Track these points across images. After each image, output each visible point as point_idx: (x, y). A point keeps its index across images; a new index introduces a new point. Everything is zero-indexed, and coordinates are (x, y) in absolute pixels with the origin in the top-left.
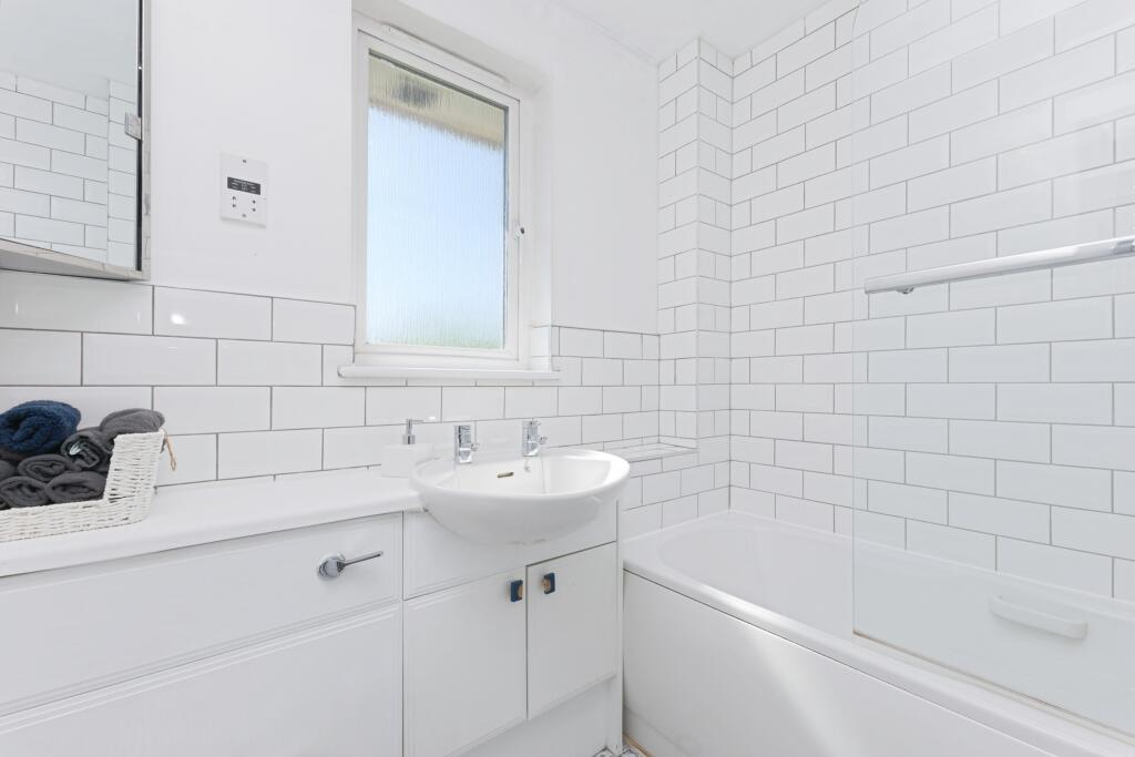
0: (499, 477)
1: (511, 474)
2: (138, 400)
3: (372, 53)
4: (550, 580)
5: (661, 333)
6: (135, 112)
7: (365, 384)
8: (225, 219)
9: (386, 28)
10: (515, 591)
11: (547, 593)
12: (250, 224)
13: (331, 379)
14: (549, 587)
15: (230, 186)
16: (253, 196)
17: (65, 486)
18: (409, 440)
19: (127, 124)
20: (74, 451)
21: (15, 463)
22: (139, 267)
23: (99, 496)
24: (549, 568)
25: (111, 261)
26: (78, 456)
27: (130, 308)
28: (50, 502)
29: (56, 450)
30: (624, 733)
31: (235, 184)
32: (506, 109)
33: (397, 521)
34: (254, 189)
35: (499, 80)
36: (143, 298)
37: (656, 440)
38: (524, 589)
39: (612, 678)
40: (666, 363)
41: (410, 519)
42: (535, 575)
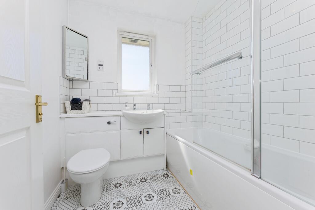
0: (141, 113)
1: (143, 113)
2: (88, 98)
3: (122, 37)
4: (148, 132)
5: (186, 85)
6: (86, 57)
7: (120, 96)
8: (98, 71)
9: (124, 33)
10: (140, 132)
11: (147, 134)
12: (102, 71)
13: (114, 95)
16: (102, 67)
17: (78, 108)
18: (126, 106)
19: (86, 59)
20: (79, 104)
21: (74, 105)
22: (87, 79)
23: (81, 110)
24: (147, 130)
26: (79, 105)
27: (86, 85)
28: (76, 110)
29: (77, 104)
31: (100, 65)
32: (149, 41)
33: (119, 117)
34: (102, 65)
35: (147, 36)
36: (88, 83)
37: (185, 110)
38: (142, 132)
39: (164, 155)
40: (187, 92)
41: (121, 117)
42: (145, 131)
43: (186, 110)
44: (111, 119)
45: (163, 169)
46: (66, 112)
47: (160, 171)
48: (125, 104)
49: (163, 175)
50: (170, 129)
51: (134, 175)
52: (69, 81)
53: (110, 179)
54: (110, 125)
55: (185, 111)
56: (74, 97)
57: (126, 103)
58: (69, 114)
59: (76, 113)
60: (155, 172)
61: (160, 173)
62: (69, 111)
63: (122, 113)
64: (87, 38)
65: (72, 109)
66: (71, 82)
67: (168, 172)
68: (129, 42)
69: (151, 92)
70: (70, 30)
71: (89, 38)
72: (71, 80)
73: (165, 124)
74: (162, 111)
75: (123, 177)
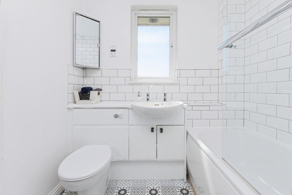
0: (155, 105)
1: (158, 105)
2: (100, 87)
3: (138, 17)
5: (219, 68)
6: (99, 43)
7: (133, 84)
8: (111, 57)
9: (140, 11)
10: (153, 130)
11: (161, 132)
12: (115, 57)
14: (161, 131)
15: (111, 51)
16: (114, 52)
17: (87, 98)
18: (139, 96)
20: (89, 93)
21: (83, 94)
22: (99, 67)
23: (89, 100)
24: (161, 127)
25: (95, 66)
27: (98, 73)
28: (85, 99)
29: (87, 93)
30: (187, 175)
31: (112, 51)
32: (169, 17)
33: (127, 110)
34: (114, 51)
35: (166, 11)
36: (100, 71)
37: (217, 102)
38: (155, 130)
39: (184, 161)
40: (220, 78)
41: (130, 110)
42: (159, 127)
43: (219, 102)
44: (119, 112)
45: (183, 180)
46: (75, 102)
47: (179, 181)
48: (138, 94)
49: (180, 189)
50: (193, 127)
51: (145, 180)
52: (83, 70)
53: (117, 181)
54: (117, 119)
55: (217, 104)
56: (84, 86)
57: (139, 92)
58: (78, 104)
59: (84, 103)
60: (171, 181)
61: (178, 186)
62: (78, 101)
63: (130, 105)
64: (99, 22)
65: (80, 99)
66: (85, 70)
67: (189, 186)
68: (148, 23)
69: (172, 79)
70: (81, 15)
71: (101, 23)
72: (84, 68)
73: (186, 120)
74: (181, 103)
75: (131, 181)
